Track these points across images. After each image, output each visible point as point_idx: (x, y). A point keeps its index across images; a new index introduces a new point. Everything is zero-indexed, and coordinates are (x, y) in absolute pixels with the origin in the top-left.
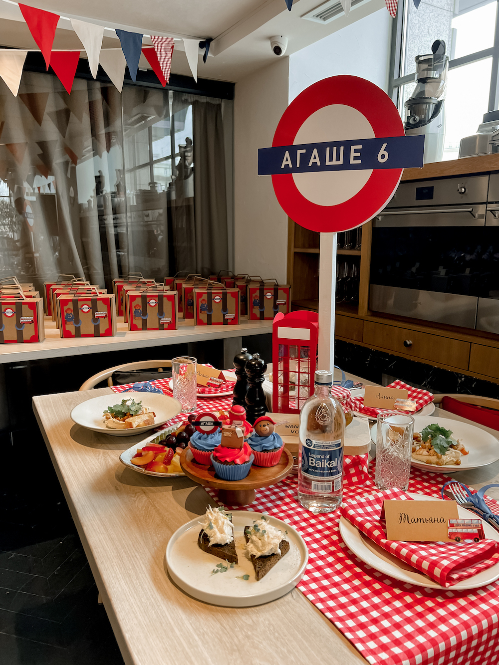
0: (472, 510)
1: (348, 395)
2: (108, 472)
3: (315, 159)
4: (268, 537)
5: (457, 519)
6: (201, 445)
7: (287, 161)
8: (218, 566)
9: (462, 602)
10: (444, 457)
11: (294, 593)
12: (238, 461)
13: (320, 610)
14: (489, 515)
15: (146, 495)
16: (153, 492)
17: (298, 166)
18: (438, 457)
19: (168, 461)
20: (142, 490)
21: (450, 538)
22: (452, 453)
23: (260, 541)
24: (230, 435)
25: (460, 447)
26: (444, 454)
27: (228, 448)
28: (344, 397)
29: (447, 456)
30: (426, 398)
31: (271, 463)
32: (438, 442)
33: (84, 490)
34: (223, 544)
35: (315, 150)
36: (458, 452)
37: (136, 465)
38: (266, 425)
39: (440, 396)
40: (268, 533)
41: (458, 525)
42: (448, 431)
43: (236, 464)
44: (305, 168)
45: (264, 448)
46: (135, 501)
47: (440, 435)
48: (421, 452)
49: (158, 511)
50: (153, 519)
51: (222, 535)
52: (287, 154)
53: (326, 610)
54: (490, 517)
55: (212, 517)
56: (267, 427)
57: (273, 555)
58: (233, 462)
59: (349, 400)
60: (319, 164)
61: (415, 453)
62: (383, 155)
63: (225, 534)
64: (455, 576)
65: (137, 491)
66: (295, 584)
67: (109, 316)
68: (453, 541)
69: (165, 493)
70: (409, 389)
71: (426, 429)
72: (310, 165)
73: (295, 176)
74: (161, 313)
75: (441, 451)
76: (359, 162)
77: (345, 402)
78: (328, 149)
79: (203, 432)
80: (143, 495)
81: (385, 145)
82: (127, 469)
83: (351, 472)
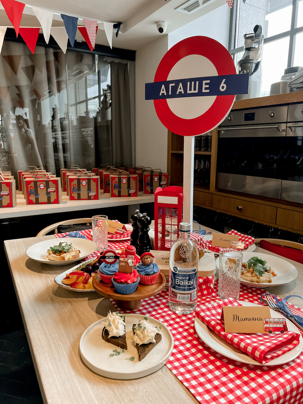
0: (279, 311)
1: (201, 239)
2: (48, 288)
3: (180, 89)
4: (147, 332)
5: (270, 318)
6: (106, 271)
7: (163, 91)
8: (114, 351)
9: (273, 374)
10: (261, 278)
11: (164, 370)
12: (129, 281)
13: (180, 381)
14: (290, 315)
15: (71, 304)
16: (75, 302)
17: (170, 94)
18: (258, 278)
19: (86, 282)
20: (69, 300)
21: (265, 331)
22: (266, 275)
23: (142, 334)
24: (124, 265)
25: (271, 271)
26: (261, 276)
27: (123, 273)
28: (198, 240)
29: (263, 277)
30: (250, 241)
31: (151, 282)
32: (258, 268)
33: (31, 301)
34: (118, 336)
35: (181, 84)
36: (270, 275)
37: (65, 284)
38: (148, 258)
39: (259, 240)
40: (147, 329)
41: (270, 322)
42: (264, 261)
43: (128, 284)
44: (174, 95)
45: (147, 273)
46: (63, 308)
47: (259, 264)
48: (247, 274)
49: (78, 315)
50: (74, 320)
51: (117, 330)
52: (163, 87)
53: (184, 381)
54: (290, 316)
55: (111, 319)
56: (149, 259)
57: (151, 343)
58: (126, 282)
59: (202, 242)
60: (183, 93)
61: (243, 275)
62: (223, 87)
63: (119, 330)
64: (269, 357)
65: (65, 301)
66: (165, 363)
67: (57, 191)
68: (268, 333)
69: (83, 302)
70: (240, 235)
71: (250, 260)
72: (177, 93)
73: (168, 100)
74: (89, 189)
75: (259, 274)
76: (208, 91)
77: (199, 243)
78: (189, 83)
79: (108, 263)
80: (69, 304)
81: (224, 80)
82: (60, 287)
83: (203, 288)
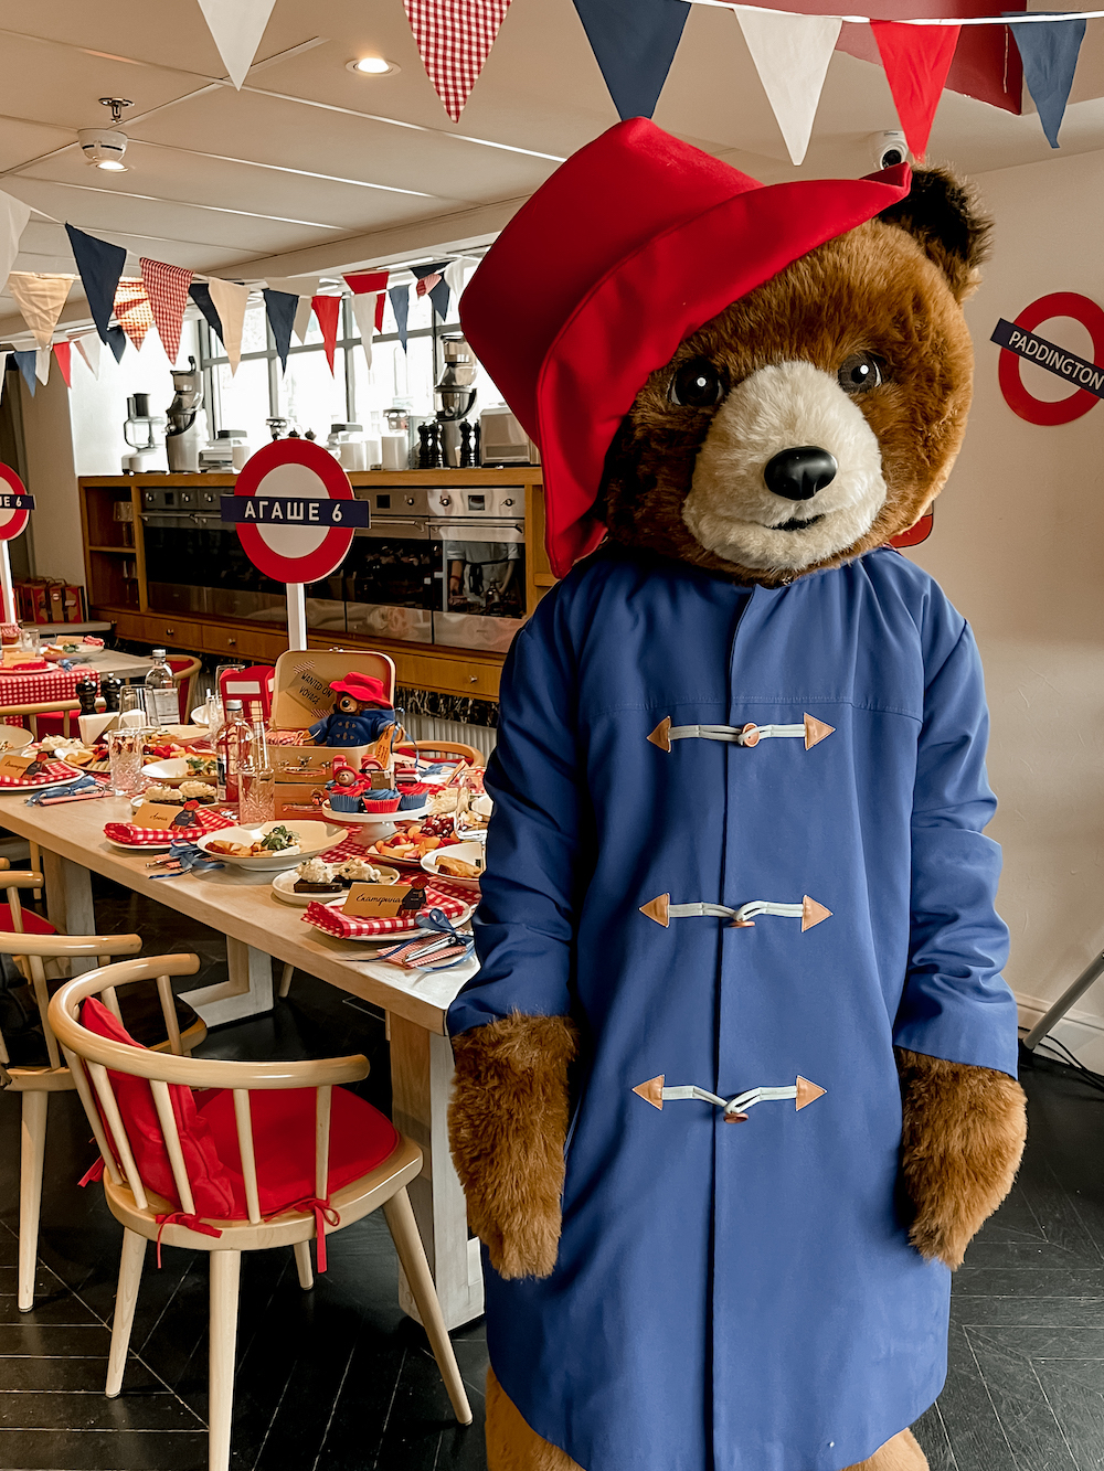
72: (273, 517)
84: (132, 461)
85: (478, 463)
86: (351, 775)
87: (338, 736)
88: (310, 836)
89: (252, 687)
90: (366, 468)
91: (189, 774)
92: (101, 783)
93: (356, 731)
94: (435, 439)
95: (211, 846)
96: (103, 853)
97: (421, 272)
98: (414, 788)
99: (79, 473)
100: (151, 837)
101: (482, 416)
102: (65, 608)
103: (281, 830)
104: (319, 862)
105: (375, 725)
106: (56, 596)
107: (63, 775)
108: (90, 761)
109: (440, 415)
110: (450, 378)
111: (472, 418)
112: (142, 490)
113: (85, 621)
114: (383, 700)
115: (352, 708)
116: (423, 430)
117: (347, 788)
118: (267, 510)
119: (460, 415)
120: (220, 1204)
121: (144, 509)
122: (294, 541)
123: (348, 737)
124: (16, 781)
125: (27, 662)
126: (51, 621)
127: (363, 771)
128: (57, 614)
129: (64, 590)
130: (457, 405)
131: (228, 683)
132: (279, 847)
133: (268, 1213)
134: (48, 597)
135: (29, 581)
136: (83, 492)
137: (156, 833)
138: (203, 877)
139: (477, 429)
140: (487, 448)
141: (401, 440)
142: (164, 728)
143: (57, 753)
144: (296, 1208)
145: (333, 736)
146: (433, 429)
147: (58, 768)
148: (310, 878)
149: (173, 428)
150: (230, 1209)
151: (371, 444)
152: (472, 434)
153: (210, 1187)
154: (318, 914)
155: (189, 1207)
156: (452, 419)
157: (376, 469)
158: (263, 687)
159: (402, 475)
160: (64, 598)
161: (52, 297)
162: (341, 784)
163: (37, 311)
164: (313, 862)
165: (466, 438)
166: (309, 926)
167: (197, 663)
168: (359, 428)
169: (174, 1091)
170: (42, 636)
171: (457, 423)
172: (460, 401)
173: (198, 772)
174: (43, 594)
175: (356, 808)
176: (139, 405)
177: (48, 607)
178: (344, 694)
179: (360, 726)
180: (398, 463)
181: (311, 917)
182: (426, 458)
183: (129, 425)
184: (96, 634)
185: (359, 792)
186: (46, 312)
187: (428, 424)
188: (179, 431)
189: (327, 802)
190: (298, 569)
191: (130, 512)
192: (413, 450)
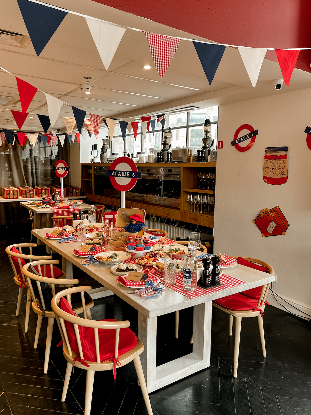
84: (93, 160)
85: (171, 161)
86: (133, 240)
87: (131, 229)
88: (122, 255)
89: (111, 217)
90: (145, 162)
91: (96, 237)
92: (76, 237)
93: (135, 228)
94: (161, 156)
95: (97, 257)
96: (72, 257)
97: (159, 116)
98: (148, 244)
99: (81, 162)
100: (84, 254)
101: (172, 150)
102: (76, 193)
103: (115, 254)
104: (122, 264)
105: (140, 227)
106: (74, 190)
107: (67, 235)
108: (74, 232)
109: (162, 150)
110: (165, 141)
111: (170, 151)
112: (95, 166)
113: (80, 196)
114: (142, 221)
115: (134, 223)
116: (158, 154)
117: (131, 244)
118: (117, 174)
119: (167, 150)
120: (90, 357)
121: (95, 171)
122: (123, 181)
123: (133, 230)
124: (56, 237)
125: (65, 206)
126: (73, 196)
127: (136, 239)
128: (74, 194)
129: (76, 188)
130: (166, 148)
131: (106, 215)
132: (114, 258)
133: (102, 361)
134: (73, 190)
135: (69, 186)
136: (82, 166)
137: (85, 253)
138: (95, 266)
139: (171, 153)
140: (173, 158)
141: (153, 156)
142: (92, 224)
143: (67, 230)
144: (109, 360)
145: (130, 229)
146: (160, 153)
147: (66, 233)
148: (121, 268)
149: (102, 152)
150: (92, 359)
151: (146, 157)
152: (170, 154)
153: (88, 352)
154: (120, 279)
155: (82, 357)
156: (165, 151)
157: (147, 162)
158: (114, 216)
159: (153, 164)
160: (76, 190)
161: (73, 123)
162: (130, 243)
163: (69, 126)
164: (121, 264)
165: (168, 155)
166: (118, 282)
167: (104, 207)
168: (144, 153)
169: (80, 327)
170: (69, 199)
171: (166, 152)
172: (167, 147)
173: (98, 236)
174: (71, 190)
175: (134, 249)
176: (95, 147)
177: (73, 193)
178: (133, 219)
179: (136, 227)
180: (152, 161)
181: (119, 280)
182: (158, 160)
183: (93, 152)
184: (82, 199)
185: (134, 245)
186: (71, 126)
187: (159, 152)
188: (103, 153)
189: (127, 247)
190: (124, 188)
191: (92, 171)
192: (156, 158)
